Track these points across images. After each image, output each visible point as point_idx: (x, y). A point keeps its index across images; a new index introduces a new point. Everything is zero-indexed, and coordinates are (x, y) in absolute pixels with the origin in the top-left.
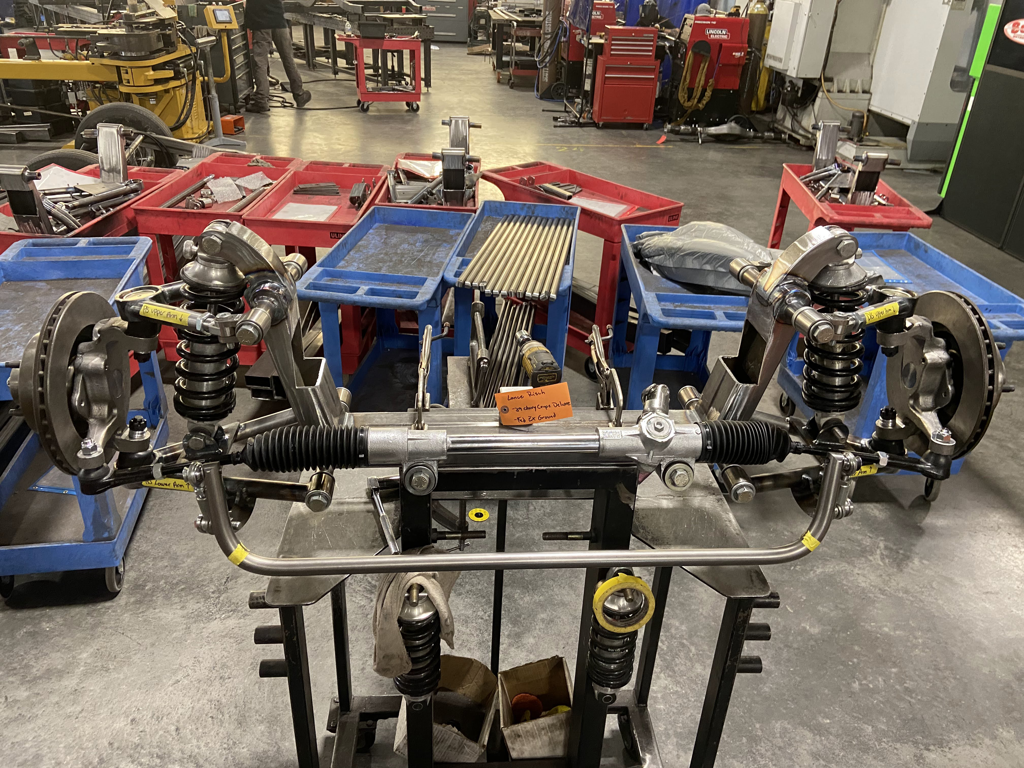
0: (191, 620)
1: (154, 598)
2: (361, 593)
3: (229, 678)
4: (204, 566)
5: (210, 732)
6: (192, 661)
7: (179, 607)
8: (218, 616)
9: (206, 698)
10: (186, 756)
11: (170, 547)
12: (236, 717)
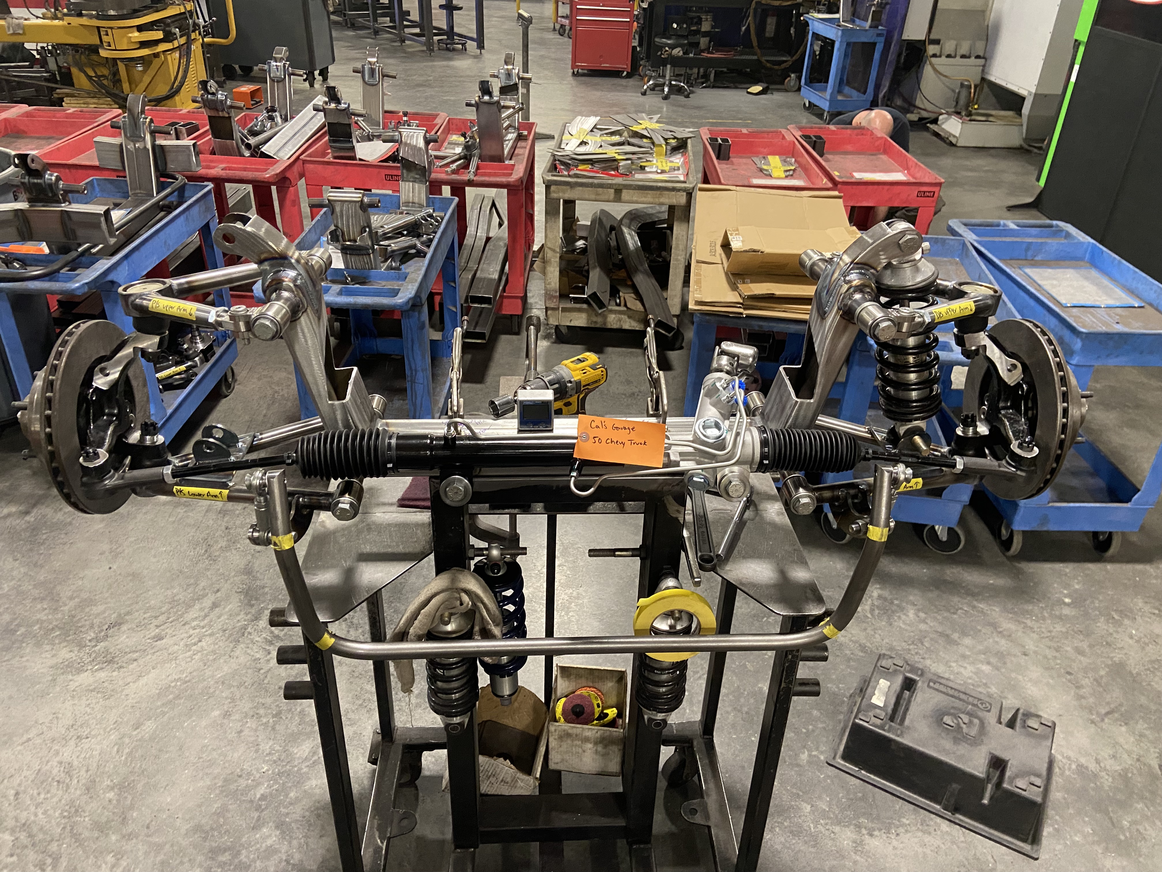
0: (60, 671)
1: (24, 645)
2: (259, 644)
3: (87, 738)
4: (87, 610)
5: (52, 797)
6: (50, 717)
7: (49, 656)
8: (90, 667)
9: (58, 759)
10: (18, 824)
11: (54, 587)
12: (84, 781)
